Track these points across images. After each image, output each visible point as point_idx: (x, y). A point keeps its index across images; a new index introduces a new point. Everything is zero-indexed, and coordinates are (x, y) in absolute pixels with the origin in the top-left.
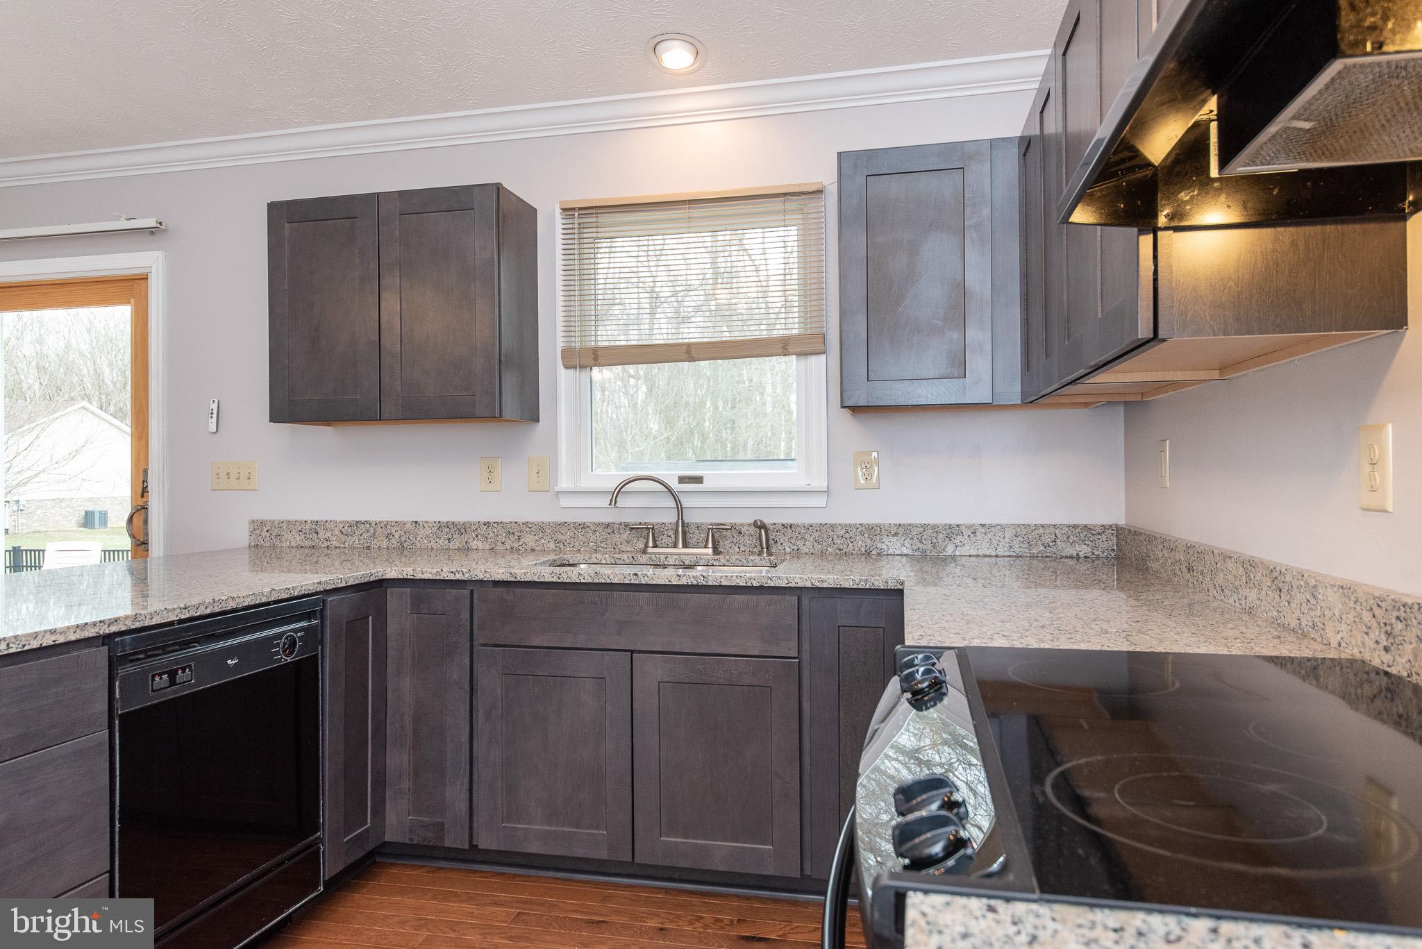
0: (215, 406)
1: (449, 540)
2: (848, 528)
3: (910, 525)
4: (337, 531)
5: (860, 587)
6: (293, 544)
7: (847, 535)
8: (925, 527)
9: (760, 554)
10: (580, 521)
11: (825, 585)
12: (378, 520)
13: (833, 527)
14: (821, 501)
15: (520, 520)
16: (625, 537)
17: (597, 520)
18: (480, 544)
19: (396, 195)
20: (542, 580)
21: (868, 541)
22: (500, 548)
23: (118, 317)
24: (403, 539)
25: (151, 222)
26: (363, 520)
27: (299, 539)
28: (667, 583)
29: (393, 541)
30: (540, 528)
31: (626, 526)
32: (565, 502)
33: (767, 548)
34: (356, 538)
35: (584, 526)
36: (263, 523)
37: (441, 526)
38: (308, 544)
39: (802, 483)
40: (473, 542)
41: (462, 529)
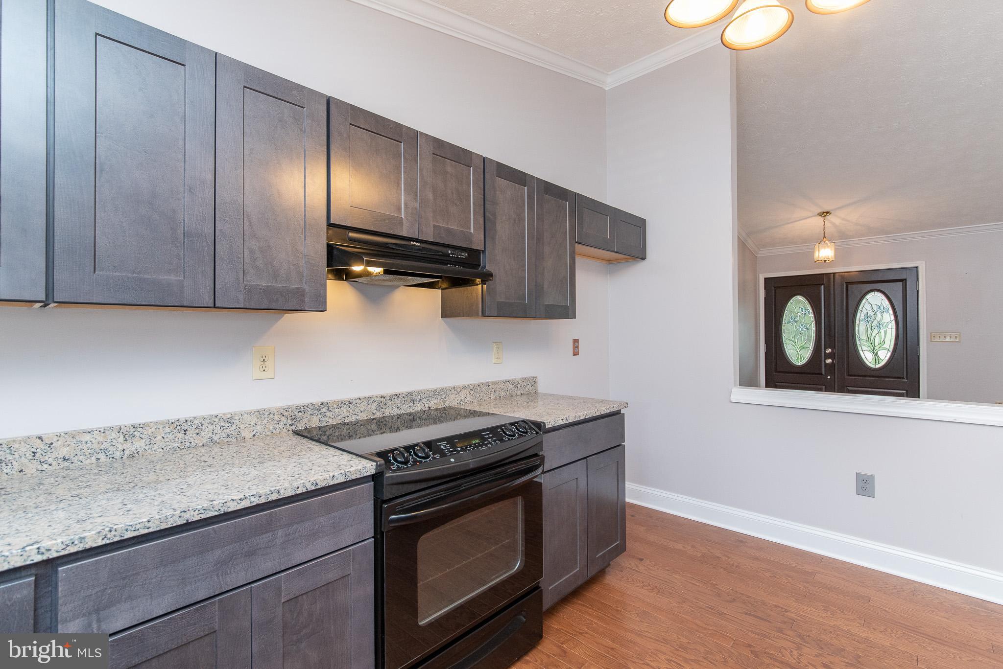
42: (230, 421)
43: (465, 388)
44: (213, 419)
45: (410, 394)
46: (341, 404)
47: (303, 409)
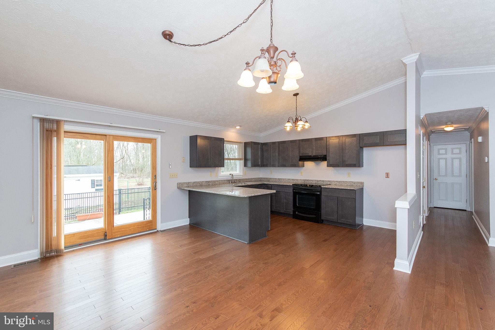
4: (192, 184)
9: (239, 182)
12: (198, 181)
22: (213, 184)
26: (196, 181)
29: (200, 184)
30: (217, 181)
32: (219, 178)
34: (195, 184)
35: (222, 180)
36: (180, 183)
37: (206, 182)
38: (188, 186)
39: (240, 175)
40: (210, 184)
41: (209, 182)
42: (297, 180)
43: (337, 181)
44: (296, 180)
45: (323, 181)
46: (311, 180)
47: (306, 180)
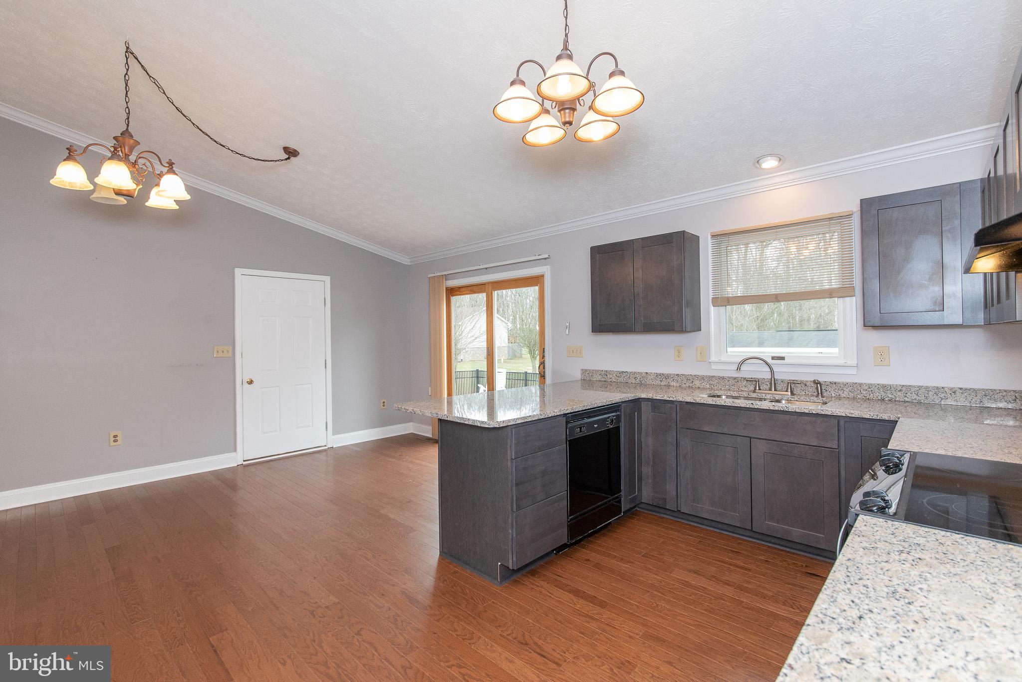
0: (568, 325)
1: (661, 381)
2: (870, 386)
3: (910, 386)
4: (614, 375)
5: (873, 418)
6: (598, 380)
7: (870, 390)
8: (920, 387)
9: (817, 396)
10: (722, 375)
11: (853, 416)
12: (631, 371)
13: (861, 385)
14: (854, 372)
15: (693, 374)
16: (744, 384)
17: (730, 376)
18: (674, 383)
19: (640, 240)
20: (708, 403)
21: (883, 393)
23: (532, 292)
24: (641, 379)
25: (546, 256)
26: (625, 371)
27: (599, 378)
28: (768, 408)
29: (637, 380)
30: (703, 378)
31: (744, 379)
32: (713, 367)
33: (821, 394)
34: (622, 378)
35: (723, 378)
36: (586, 370)
37: (657, 375)
38: (603, 379)
39: (841, 362)
40: (672, 384)
41: (667, 377)
